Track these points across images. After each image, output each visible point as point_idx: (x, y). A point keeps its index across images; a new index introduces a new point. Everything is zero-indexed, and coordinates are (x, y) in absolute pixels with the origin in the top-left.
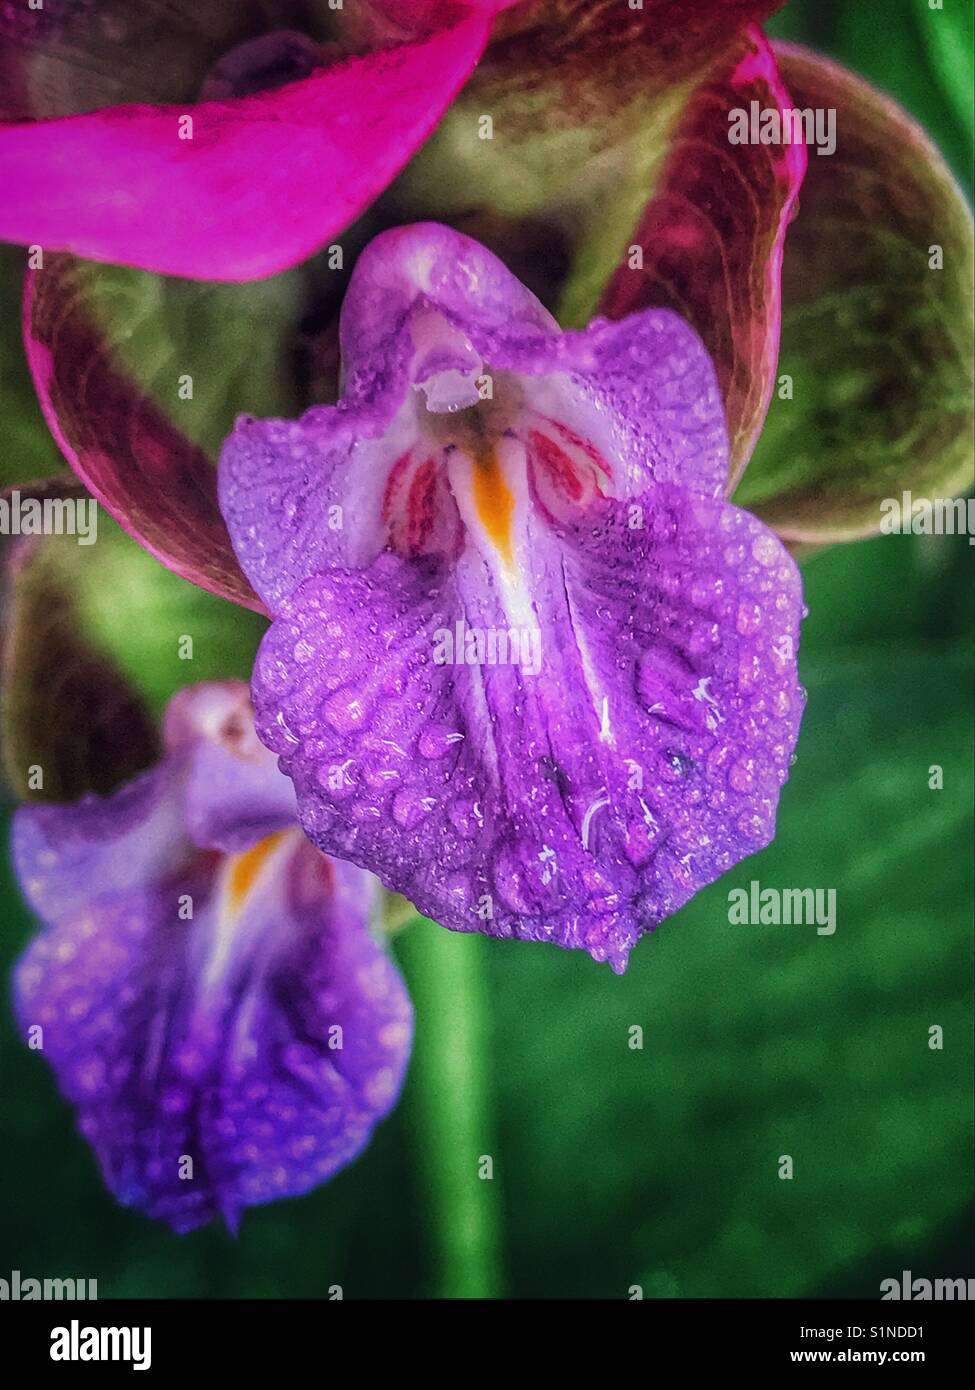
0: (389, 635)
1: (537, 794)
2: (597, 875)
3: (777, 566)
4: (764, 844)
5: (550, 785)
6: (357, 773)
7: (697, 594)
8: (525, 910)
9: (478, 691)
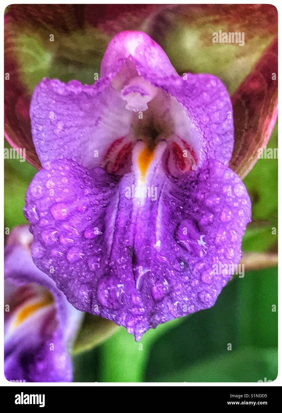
0: (87, 191)
1: (123, 260)
2: (138, 298)
3: (242, 198)
4: (209, 306)
5: (129, 258)
6: (58, 236)
7: (209, 202)
8: (107, 305)
9: (114, 217)
